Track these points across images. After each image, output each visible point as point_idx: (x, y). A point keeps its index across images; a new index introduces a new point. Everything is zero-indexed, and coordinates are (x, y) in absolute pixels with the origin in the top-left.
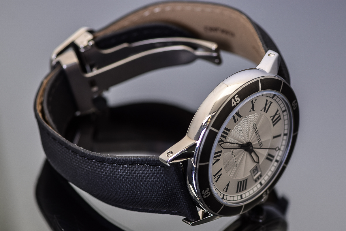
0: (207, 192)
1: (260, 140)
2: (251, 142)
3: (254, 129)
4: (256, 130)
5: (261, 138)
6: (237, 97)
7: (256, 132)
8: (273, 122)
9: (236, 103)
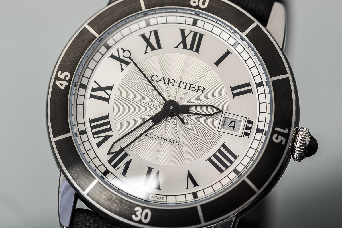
0: (141, 214)
2: (172, 99)
6: (61, 74)
8: (191, 48)
9: (67, 81)
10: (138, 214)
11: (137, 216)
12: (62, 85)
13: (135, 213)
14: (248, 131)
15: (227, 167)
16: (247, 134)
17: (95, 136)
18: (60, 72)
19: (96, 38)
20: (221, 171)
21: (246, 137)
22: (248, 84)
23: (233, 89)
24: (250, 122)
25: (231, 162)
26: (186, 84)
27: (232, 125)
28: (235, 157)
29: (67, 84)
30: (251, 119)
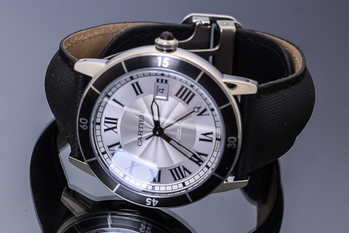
1: (140, 121)
2: (152, 130)
3: (142, 141)
4: (141, 138)
5: (138, 123)
6: (148, 203)
7: (140, 135)
8: (116, 123)
9: (152, 200)
10: (231, 145)
11: (233, 146)
12: (155, 202)
13: (231, 147)
14: (164, 81)
15: (190, 92)
16: (166, 81)
17: (185, 176)
18: (147, 204)
19: (120, 185)
20: (194, 95)
21: (168, 82)
22: (133, 85)
23: (137, 94)
24: (158, 80)
25: (187, 89)
26: (140, 124)
27: (161, 91)
28: (183, 87)
29: (154, 199)
30: (156, 80)
